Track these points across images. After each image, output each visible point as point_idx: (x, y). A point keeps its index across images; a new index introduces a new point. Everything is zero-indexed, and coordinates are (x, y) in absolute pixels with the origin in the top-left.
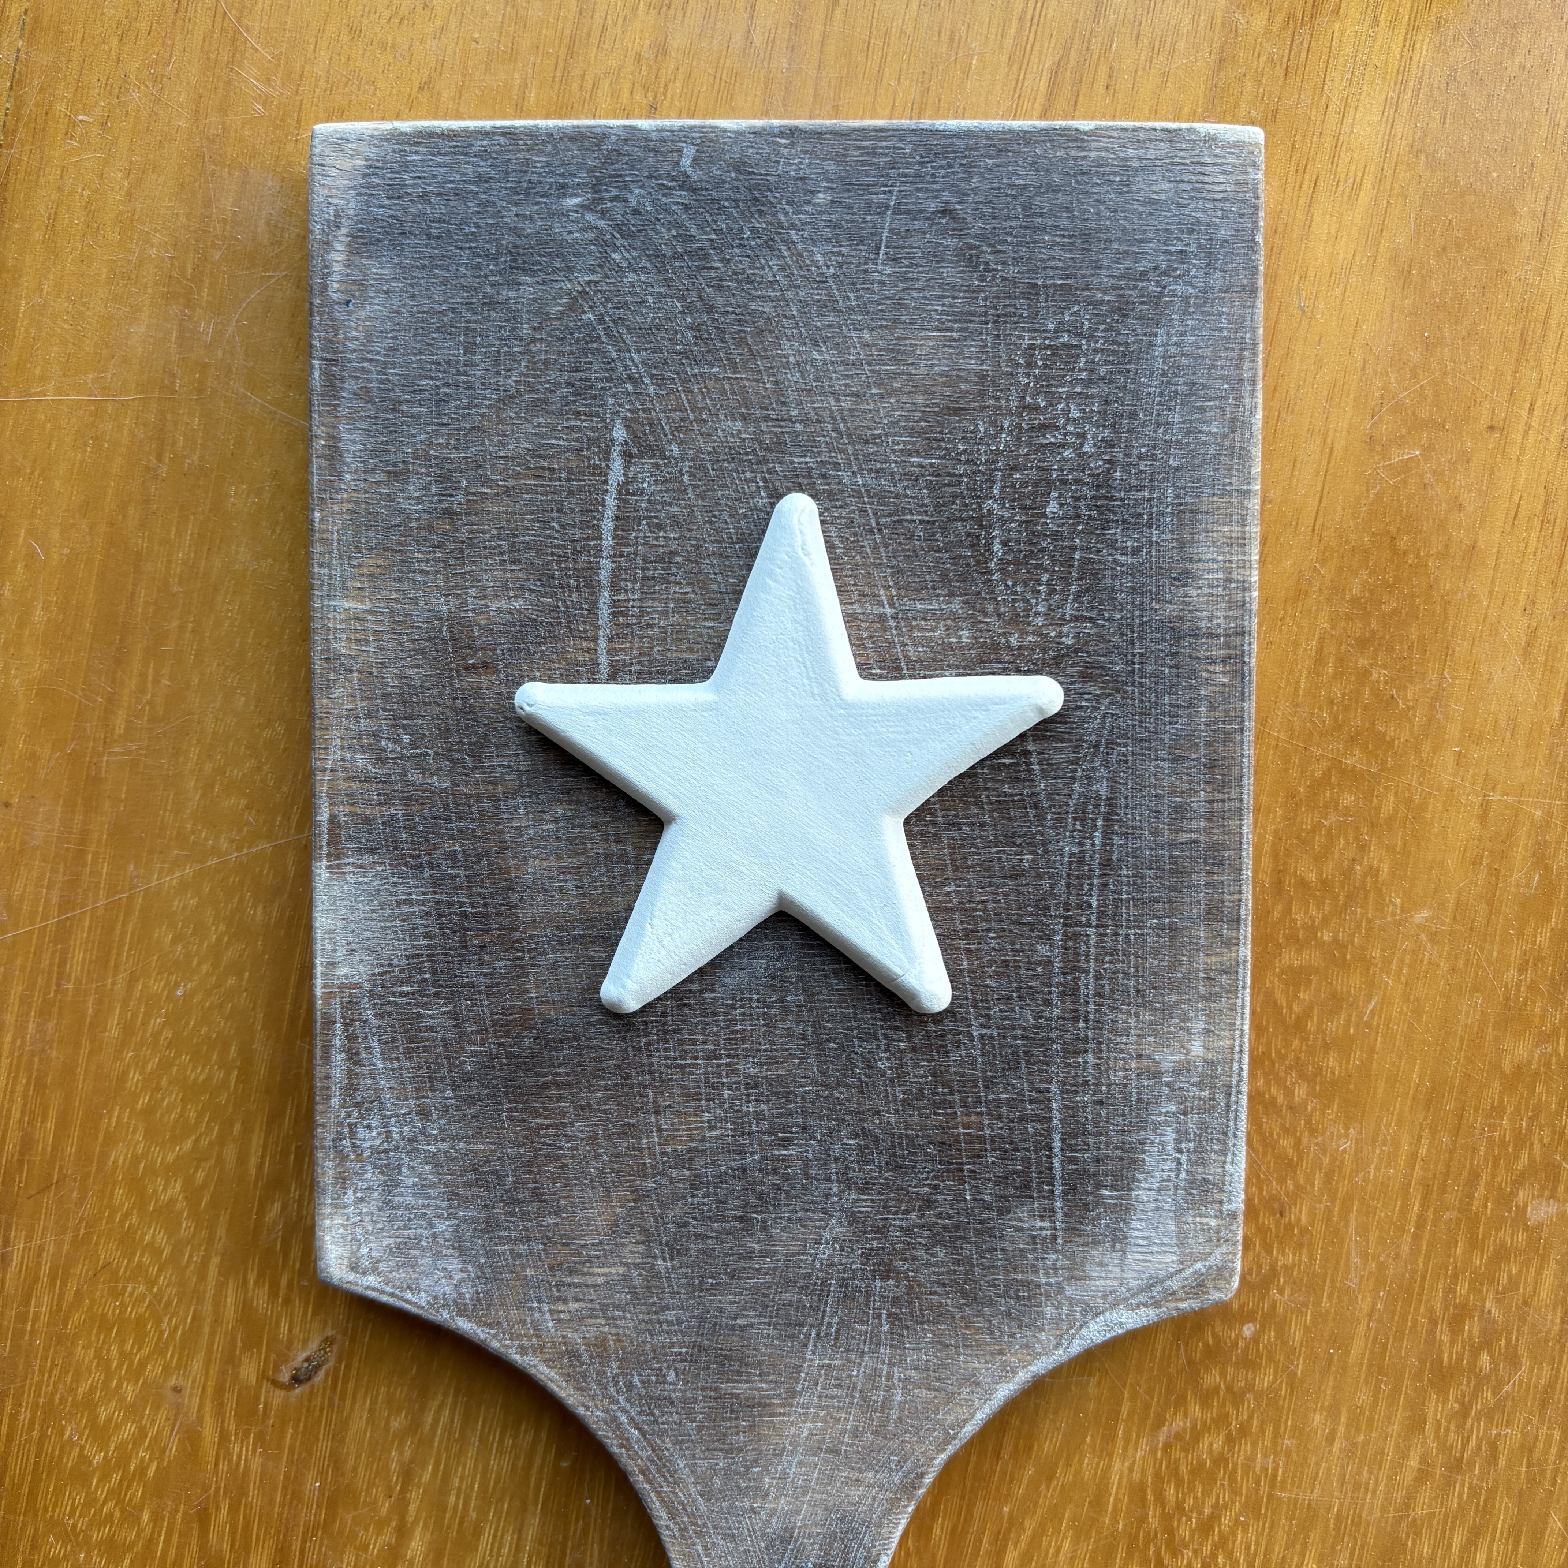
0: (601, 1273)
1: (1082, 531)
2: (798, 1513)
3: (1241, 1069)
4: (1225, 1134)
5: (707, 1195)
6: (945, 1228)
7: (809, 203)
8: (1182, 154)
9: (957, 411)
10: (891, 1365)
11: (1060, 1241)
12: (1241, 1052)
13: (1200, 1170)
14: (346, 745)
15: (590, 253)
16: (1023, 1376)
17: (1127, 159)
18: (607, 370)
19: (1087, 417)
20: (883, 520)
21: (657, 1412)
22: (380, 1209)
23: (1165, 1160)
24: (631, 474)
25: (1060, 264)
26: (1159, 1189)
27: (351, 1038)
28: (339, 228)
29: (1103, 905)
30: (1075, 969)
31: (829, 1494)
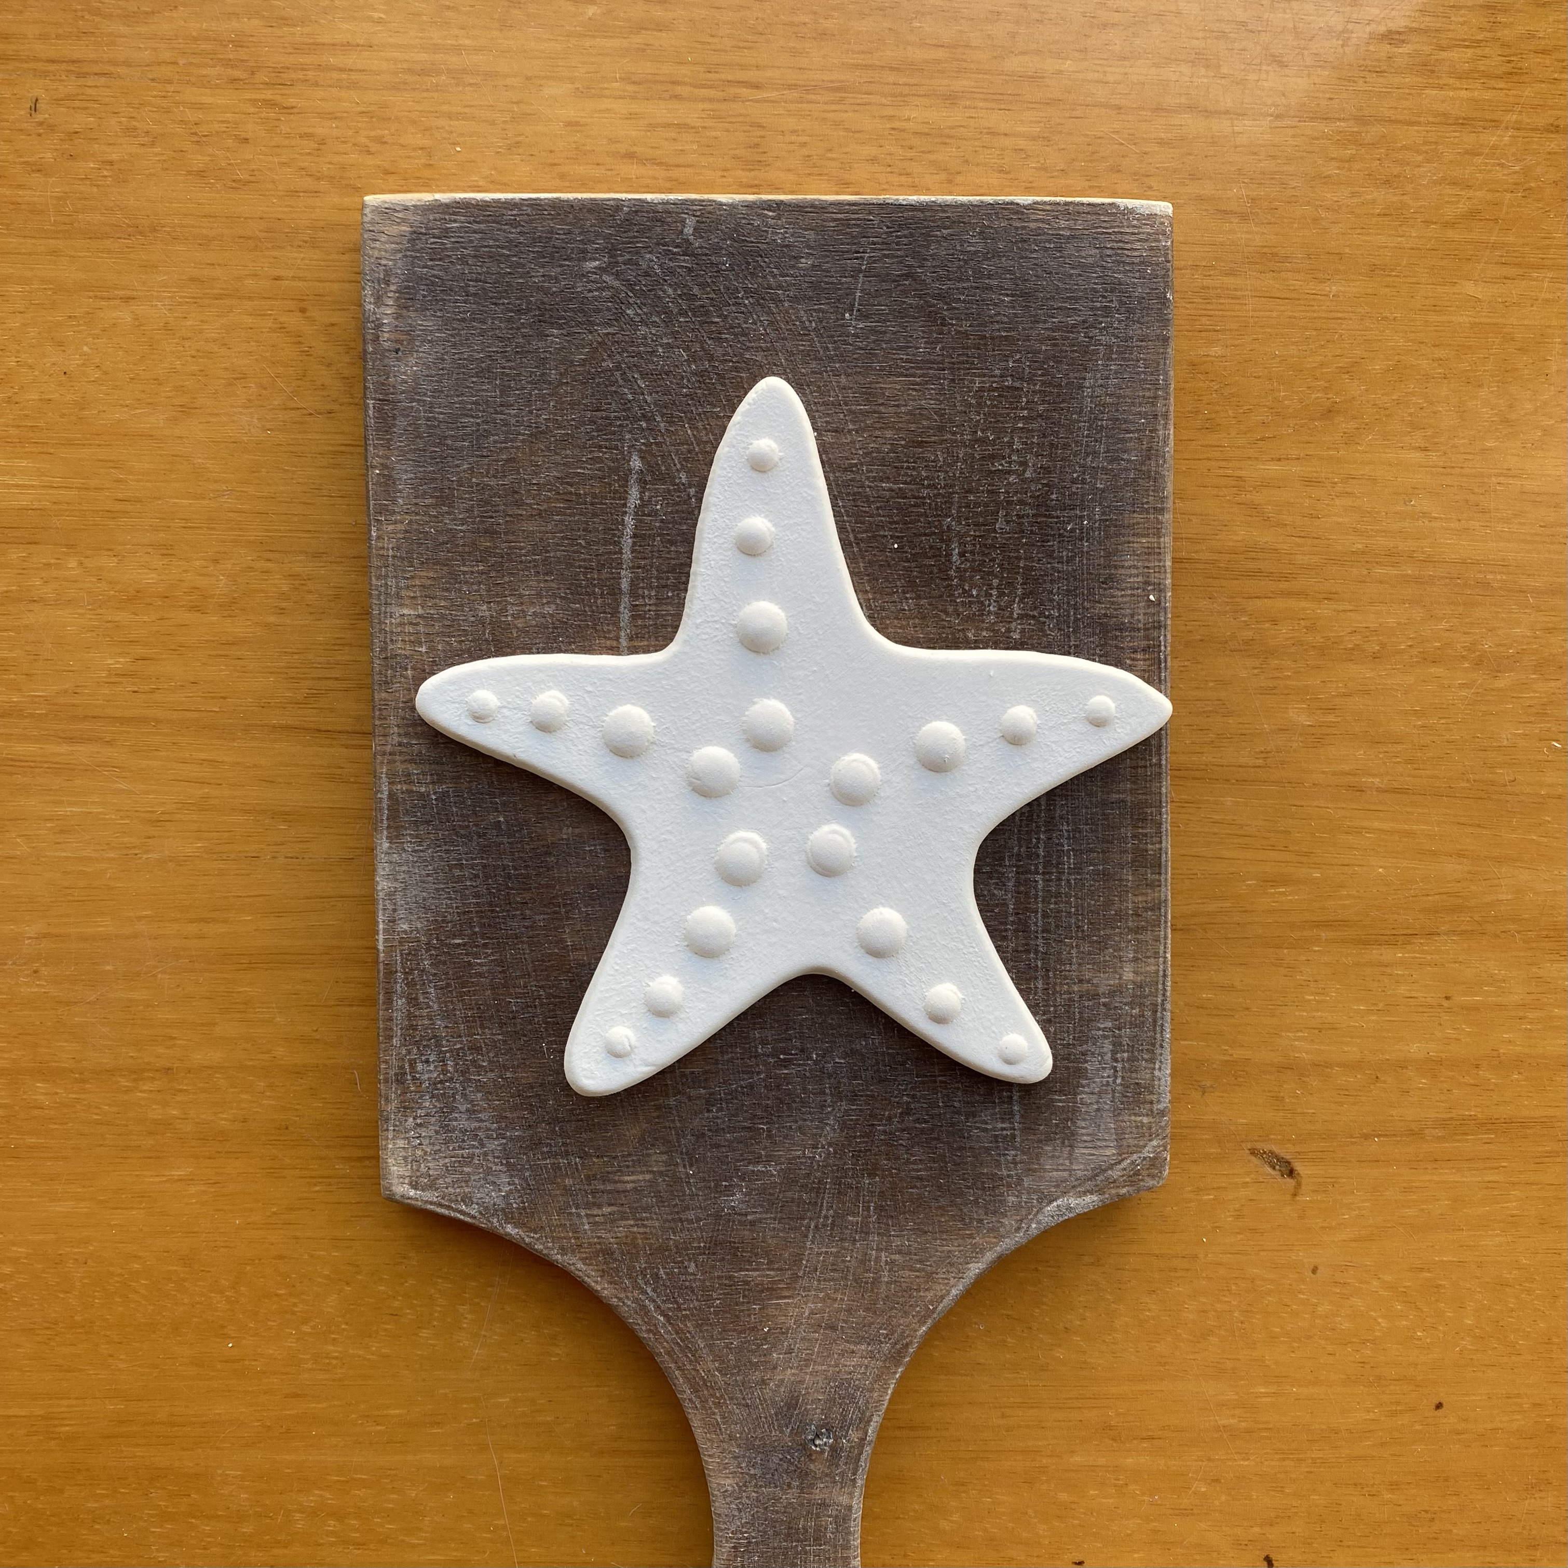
0: (631, 1180)
1: (1026, 544)
2: (801, 1382)
3: (1165, 990)
4: (1154, 1045)
5: (720, 1110)
6: (922, 1131)
7: (793, 267)
8: (1104, 225)
9: (921, 444)
10: (879, 1250)
11: (1018, 1139)
12: (1165, 976)
13: (1134, 1075)
14: (402, 731)
15: (609, 309)
16: (989, 1256)
17: (1059, 229)
18: (624, 410)
19: (1028, 447)
20: (860, 536)
21: (681, 1301)
22: (437, 1132)
23: (1104, 1068)
24: (646, 498)
25: (1006, 320)
26: (1100, 1093)
27: (411, 984)
28: (388, 285)
29: (1048, 855)
30: (1027, 909)
31: (830, 1366)
